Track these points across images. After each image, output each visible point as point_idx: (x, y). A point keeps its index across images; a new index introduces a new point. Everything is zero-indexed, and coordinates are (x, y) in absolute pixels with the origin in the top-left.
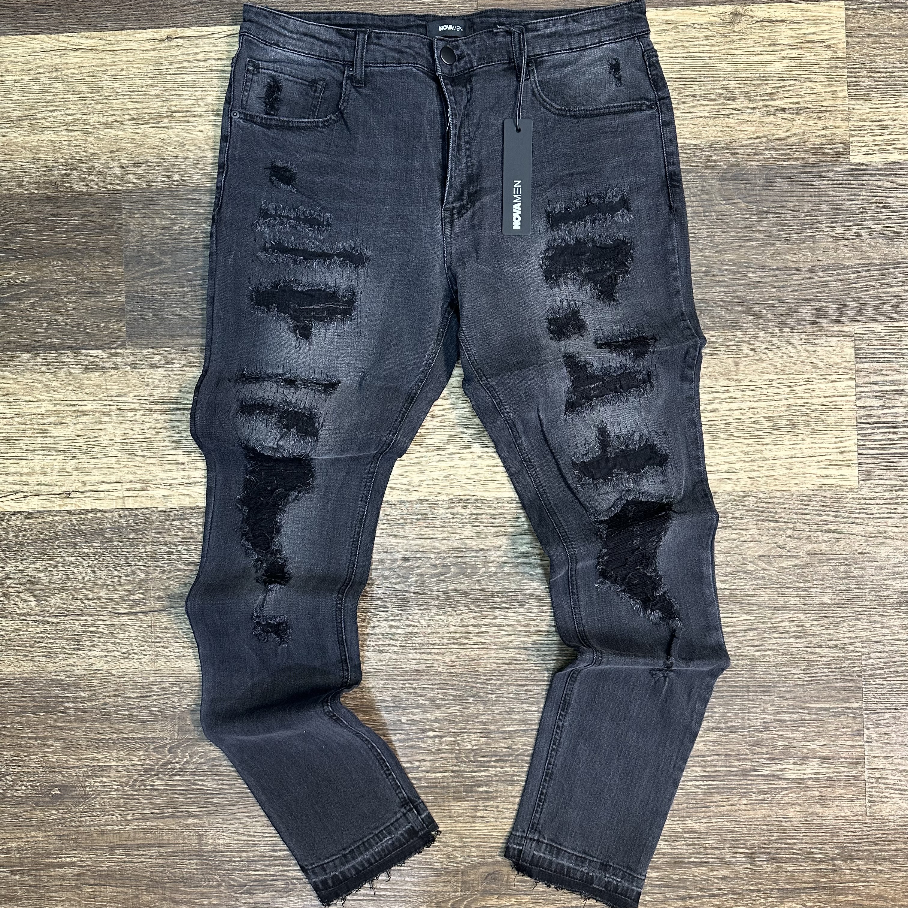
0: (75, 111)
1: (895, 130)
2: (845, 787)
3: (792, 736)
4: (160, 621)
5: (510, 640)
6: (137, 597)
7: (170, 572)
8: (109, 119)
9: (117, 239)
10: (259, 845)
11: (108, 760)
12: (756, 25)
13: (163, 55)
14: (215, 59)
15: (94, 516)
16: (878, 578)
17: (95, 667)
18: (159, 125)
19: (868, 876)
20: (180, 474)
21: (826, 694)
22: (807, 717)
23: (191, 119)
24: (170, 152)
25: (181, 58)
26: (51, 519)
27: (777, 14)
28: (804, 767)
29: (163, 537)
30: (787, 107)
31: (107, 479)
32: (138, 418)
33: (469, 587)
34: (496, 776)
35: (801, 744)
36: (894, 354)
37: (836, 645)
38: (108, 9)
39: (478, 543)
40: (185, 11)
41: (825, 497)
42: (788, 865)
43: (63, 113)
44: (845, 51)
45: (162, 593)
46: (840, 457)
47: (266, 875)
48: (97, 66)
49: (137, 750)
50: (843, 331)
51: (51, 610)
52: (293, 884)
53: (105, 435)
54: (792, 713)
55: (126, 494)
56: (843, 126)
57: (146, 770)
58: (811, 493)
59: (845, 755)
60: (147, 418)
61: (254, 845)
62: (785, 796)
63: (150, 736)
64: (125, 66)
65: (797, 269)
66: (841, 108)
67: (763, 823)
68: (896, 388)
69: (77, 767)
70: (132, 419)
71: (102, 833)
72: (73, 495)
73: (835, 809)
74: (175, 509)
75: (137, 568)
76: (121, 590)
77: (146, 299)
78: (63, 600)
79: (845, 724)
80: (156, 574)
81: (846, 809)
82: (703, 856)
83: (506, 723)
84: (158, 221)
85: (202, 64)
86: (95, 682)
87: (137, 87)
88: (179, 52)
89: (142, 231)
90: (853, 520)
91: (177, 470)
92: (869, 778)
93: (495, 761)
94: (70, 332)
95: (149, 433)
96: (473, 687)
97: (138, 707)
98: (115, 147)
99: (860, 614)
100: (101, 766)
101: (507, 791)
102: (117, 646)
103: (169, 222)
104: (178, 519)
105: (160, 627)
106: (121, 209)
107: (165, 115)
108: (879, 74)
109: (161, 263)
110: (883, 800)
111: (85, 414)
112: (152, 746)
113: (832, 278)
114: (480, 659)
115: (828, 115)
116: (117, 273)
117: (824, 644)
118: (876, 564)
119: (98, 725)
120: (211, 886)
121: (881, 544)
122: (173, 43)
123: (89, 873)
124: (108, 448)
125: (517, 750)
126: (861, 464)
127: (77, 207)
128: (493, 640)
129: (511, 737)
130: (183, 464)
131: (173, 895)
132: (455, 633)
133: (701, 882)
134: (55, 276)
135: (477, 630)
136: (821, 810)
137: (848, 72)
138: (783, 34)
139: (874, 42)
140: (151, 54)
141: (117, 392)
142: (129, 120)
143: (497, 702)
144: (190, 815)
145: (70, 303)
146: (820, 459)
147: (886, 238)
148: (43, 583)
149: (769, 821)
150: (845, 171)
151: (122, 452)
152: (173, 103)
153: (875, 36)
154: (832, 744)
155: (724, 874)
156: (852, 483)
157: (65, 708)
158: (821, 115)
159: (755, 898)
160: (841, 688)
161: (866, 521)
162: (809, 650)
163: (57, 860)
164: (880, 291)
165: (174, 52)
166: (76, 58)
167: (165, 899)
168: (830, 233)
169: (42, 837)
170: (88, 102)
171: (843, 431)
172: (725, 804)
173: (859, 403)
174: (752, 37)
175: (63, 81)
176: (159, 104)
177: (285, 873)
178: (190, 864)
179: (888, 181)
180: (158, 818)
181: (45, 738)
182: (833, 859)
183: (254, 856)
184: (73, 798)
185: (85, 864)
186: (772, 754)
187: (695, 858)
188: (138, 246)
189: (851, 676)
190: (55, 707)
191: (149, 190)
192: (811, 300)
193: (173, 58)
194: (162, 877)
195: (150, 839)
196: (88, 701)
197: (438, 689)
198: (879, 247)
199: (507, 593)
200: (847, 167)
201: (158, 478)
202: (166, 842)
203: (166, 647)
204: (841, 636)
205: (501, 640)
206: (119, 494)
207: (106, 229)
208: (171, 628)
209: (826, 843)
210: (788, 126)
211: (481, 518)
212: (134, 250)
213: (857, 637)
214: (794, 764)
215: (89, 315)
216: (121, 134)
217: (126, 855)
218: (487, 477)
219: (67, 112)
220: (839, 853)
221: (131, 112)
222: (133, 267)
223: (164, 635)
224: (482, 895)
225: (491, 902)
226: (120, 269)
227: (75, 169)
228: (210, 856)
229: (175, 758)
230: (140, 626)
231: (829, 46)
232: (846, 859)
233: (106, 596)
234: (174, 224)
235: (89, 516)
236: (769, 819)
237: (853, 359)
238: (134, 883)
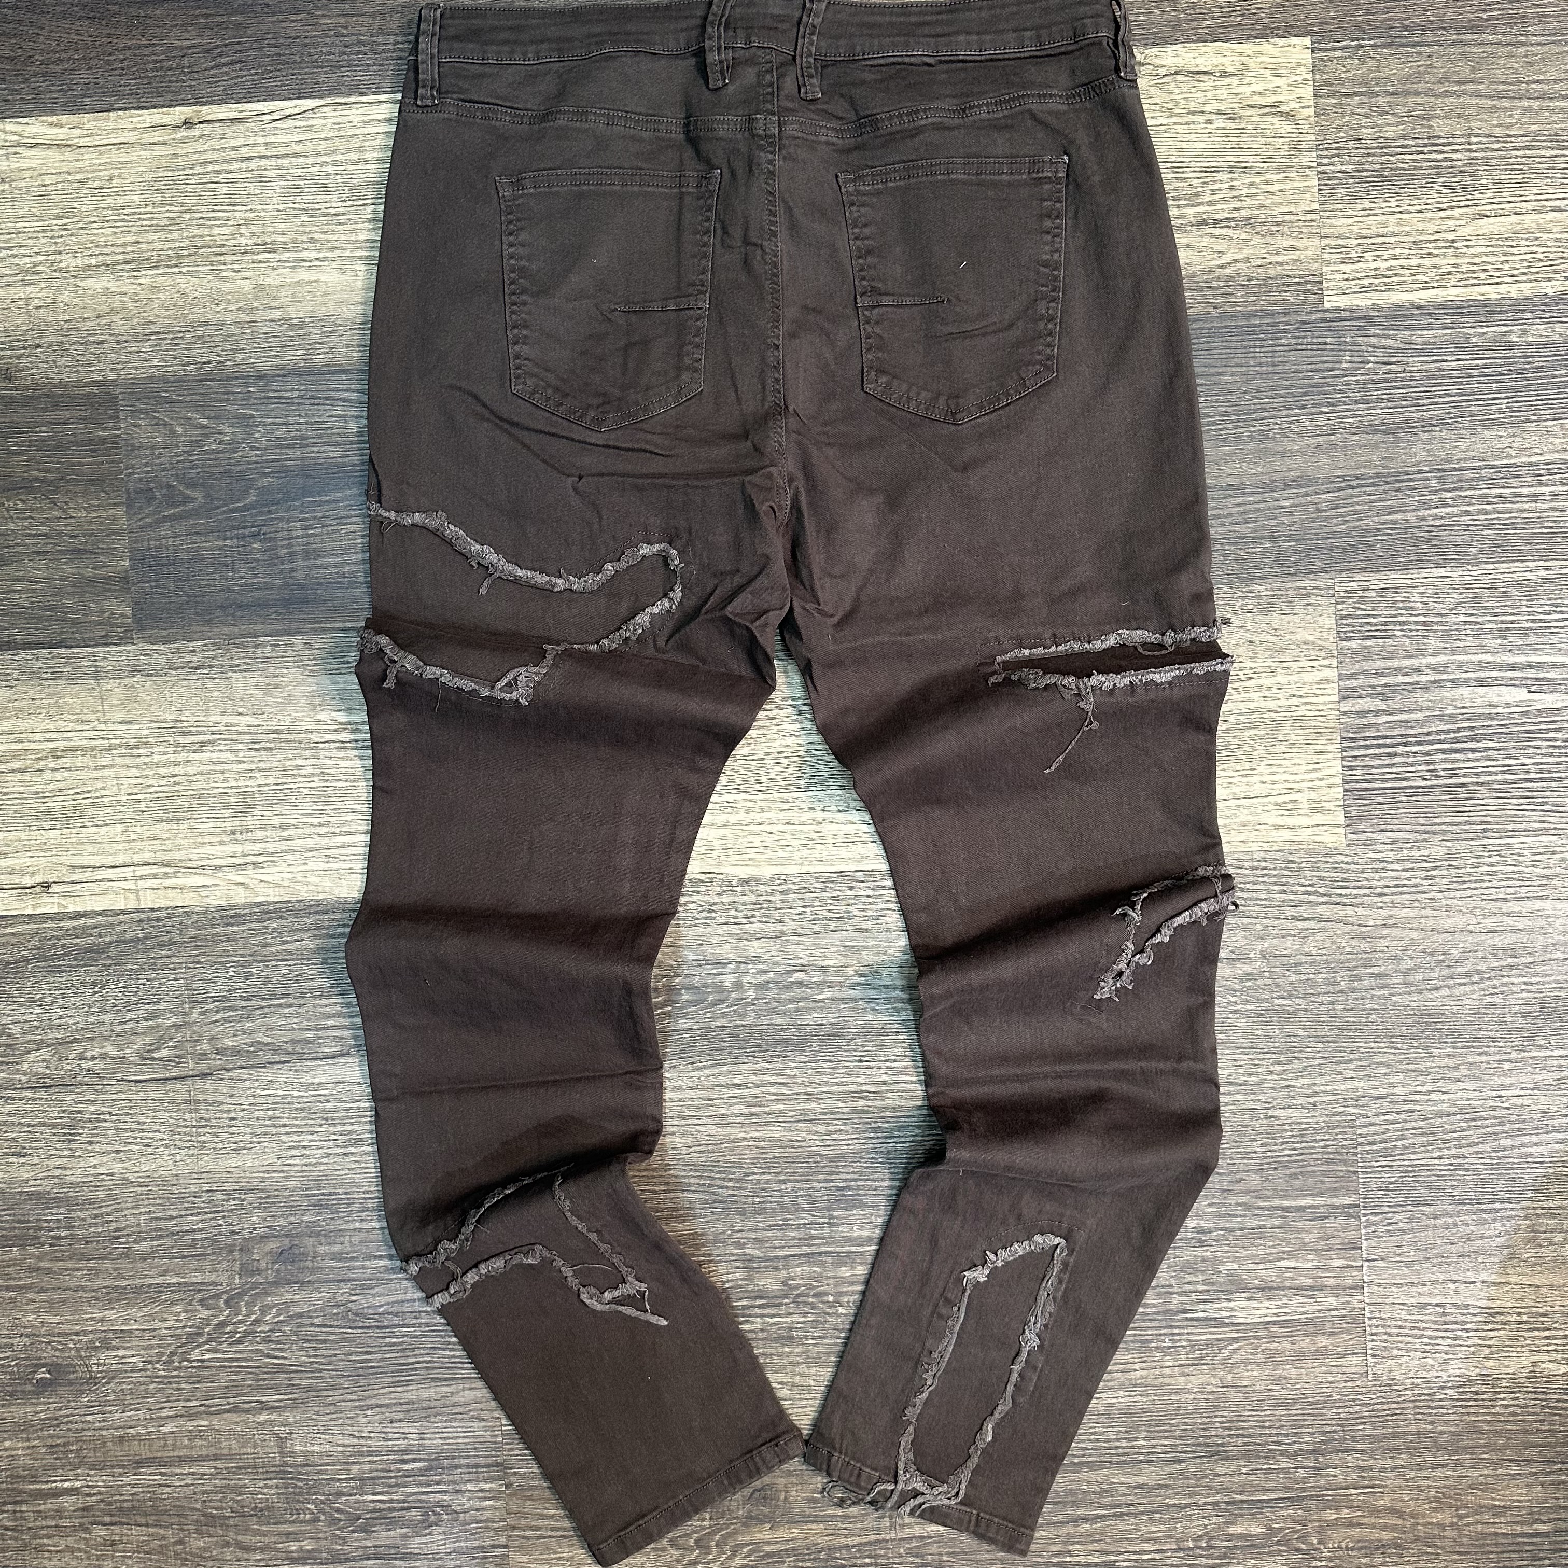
0: (35, 249)
1: (1398, 251)
2: (1332, 1334)
3: (1245, 1253)
4: (205, 1091)
5: (781, 1108)
6: (164, 1053)
7: (217, 1012)
8: (93, 261)
9: (113, 462)
10: (377, 1453)
11: (126, 1321)
12: (1165, 80)
13: (179, 151)
14: (266, 157)
15: (89, 921)
16: (1383, 992)
17: (101, 1171)
18: (176, 270)
19: (1373, 1478)
20: (229, 849)
21: (1297, 1183)
22: (1270, 1222)
23: (229, 258)
24: (197, 314)
25: (209, 156)
26: (19, 929)
27: (1198, 61)
28: (1266, 1303)
29: (204, 954)
30: (1217, 217)
31: (109, 861)
32: (156, 759)
33: (713, 1024)
34: (762, 1330)
35: (1261, 1266)
36: (1400, 624)
37: (1314, 1104)
38: (84, 76)
39: (726, 951)
40: (214, 76)
41: (1290, 862)
42: (1242, 1462)
43: (15, 252)
44: (1312, 121)
45: (205, 1047)
46: (1313, 795)
47: (391, 1501)
48: (69, 173)
49: (173, 1303)
50: (1316, 588)
51: (24, 1079)
52: (435, 1513)
53: (104, 788)
54: (1244, 1216)
55: (142, 884)
56: (1311, 247)
57: (189, 1335)
58: (1268, 856)
59: (1331, 1282)
60: (172, 757)
61: (370, 1453)
62: (1235, 1351)
63: (194, 1280)
64: (116, 172)
65: (1239, 486)
66: (1309, 217)
67: (1199, 1396)
68: (1407, 679)
69: (77, 1334)
70: (146, 760)
71: (121, 1439)
72: (55, 888)
73: (1318, 1370)
74: (221, 908)
75: (163, 1006)
76: (140, 1042)
77: (164, 561)
78: (44, 1061)
79: (1330, 1231)
80: (195, 1015)
81: (1335, 1370)
82: (1104, 1452)
83: (777, 1243)
84: (179, 430)
85: (244, 165)
86: (101, 1194)
87: (138, 207)
88: (206, 147)
89: (153, 448)
90: (1338, 899)
91: (223, 843)
92: (1370, 1319)
93: (760, 1307)
94: (40, 619)
95: (175, 784)
96: (722, 1187)
97: (173, 1234)
98: (103, 309)
99: (1352, 1052)
100: (115, 1332)
101: (781, 1355)
102: (136, 1134)
103: (199, 432)
104: (227, 925)
105: (205, 1102)
106: (117, 411)
107: (185, 252)
108: (1371, 158)
109: (187, 500)
110: (1395, 1353)
111: (70, 754)
112: (199, 1296)
113: (1297, 502)
114: (733, 1141)
115: (1286, 229)
116: (114, 519)
117: (1295, 1102)
118: (1376, 970)
119: (108, 1264)
120: (302, 1522)
121: (1385, 937)
122: (196, 132)
123: (102, 1506)
124: (109, 810)
125: (797, 1287)
126: (1349, 805)
127: (45, 409)
128: (753, 1110)
129: (786, 1267)
130: (234, 833)
131: (240, 1538)
132: (692, 1099)
133: (1100, 1493)
134: (12, 526)
135: (726, 1093)
136: (1293, 1372)
137: (1319, 157)
138: (1209, 95)
139: (1360, 105)
140: (158, 151)
141: (119, 716)
142: (127, 262)
143: (762, 1211)
144: (264, 1407)
145: (39, 570)
146: (1281, 799)
147: (1385, 432)
148: (9, 1035)
149: (1210, 1393)
150: (1315, 322)
151: (133, 815)
152: (197, 232)
153: (1363, 94)
154: (1309, 1265)
155: (1139, 1480)
156: (1333, 838)
157: (52, 1237)
158: (1274, 229)
159: (1189, 1518)
160: (1324, 1174)
161: (1358, 901)
162: (1270, 1113)
163: (49, 1486)
164: (1376, 520)
165: (198, 146)
166: (33, 159)
167: (227, 1544)
168: (1293, 426)
169: (23, 1448)
170: (56, 234)
171: (1318, 753)
172: (1137, 1366)
173: (1346, 706)
174: (1157, 100)
175: (13, 200)
176: (175, 235)
177: (423, 1497)
178: (266, 1486)
179: (1387, 337)
180: (211, 1414)
181: (21, 1287)
182: (1314, 1451)
183: (371, 1471)
184: (71, 1383)
185: (95, 1491)
186: (1213, 1284)
187: (1090, 1455)
188: (148, 472)
189: (1341, 1154)
190: (37, 1238)
191: (163, 379)
192: (1262, 538)
193: (196, 156)
194: (222, 1508)
195: (200, 1447)
196: (90, 1225)
197: (665, 1192)
198: (1375, 446)
199: (776, 1032)
200: (1319, 315)
201: (191, 857)
202: (225, 1452)
203: (216, 1135)
204: (1322, 1088)
205: (767, 1109)
206: (130, 885)
207: (94, 445)
208: (222, 1104)
209: (1302, 1427)
210: (1221, 248)
211: (730, 910)
212: (141, 480)
213: (1347, 1090)
214: (1249, 1299)
215: (70, 590)
216: (113, 286)
217: (161, 1474)
218: (739, 843)
219: (22, 250)
220: (1325, 1442)
221: (128, 249)
222: (140, 508)
223: (211, 1114)
224: (745, 1524)
225: (759, 1536)
226: (120, 512)
227: (38, 346)
228: (300, 1473)
229: (237, 1315)
230: (173, 1102)
231: (1287, 114)
232: (1337, 1452)
233: (114, 1053)
234: (207, 436)
235: (81, 922)
236: (1209, 1389)
237: (1333, 634)
238: (175, 1520)
